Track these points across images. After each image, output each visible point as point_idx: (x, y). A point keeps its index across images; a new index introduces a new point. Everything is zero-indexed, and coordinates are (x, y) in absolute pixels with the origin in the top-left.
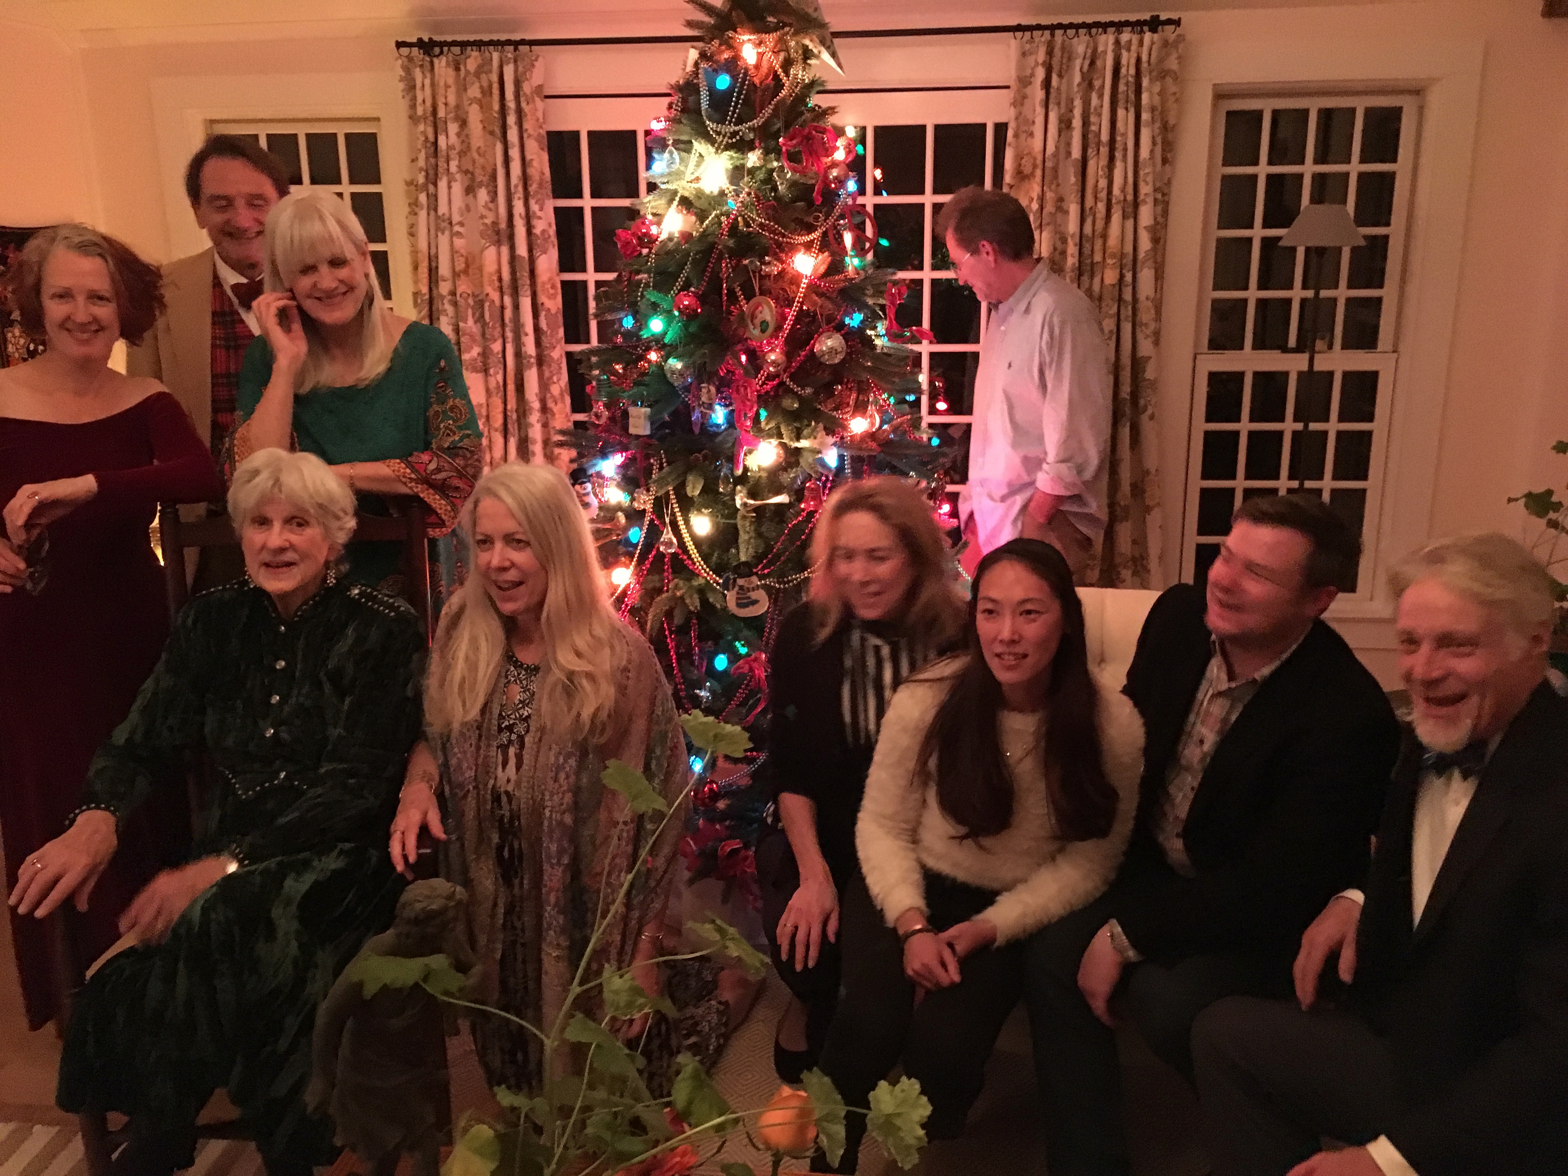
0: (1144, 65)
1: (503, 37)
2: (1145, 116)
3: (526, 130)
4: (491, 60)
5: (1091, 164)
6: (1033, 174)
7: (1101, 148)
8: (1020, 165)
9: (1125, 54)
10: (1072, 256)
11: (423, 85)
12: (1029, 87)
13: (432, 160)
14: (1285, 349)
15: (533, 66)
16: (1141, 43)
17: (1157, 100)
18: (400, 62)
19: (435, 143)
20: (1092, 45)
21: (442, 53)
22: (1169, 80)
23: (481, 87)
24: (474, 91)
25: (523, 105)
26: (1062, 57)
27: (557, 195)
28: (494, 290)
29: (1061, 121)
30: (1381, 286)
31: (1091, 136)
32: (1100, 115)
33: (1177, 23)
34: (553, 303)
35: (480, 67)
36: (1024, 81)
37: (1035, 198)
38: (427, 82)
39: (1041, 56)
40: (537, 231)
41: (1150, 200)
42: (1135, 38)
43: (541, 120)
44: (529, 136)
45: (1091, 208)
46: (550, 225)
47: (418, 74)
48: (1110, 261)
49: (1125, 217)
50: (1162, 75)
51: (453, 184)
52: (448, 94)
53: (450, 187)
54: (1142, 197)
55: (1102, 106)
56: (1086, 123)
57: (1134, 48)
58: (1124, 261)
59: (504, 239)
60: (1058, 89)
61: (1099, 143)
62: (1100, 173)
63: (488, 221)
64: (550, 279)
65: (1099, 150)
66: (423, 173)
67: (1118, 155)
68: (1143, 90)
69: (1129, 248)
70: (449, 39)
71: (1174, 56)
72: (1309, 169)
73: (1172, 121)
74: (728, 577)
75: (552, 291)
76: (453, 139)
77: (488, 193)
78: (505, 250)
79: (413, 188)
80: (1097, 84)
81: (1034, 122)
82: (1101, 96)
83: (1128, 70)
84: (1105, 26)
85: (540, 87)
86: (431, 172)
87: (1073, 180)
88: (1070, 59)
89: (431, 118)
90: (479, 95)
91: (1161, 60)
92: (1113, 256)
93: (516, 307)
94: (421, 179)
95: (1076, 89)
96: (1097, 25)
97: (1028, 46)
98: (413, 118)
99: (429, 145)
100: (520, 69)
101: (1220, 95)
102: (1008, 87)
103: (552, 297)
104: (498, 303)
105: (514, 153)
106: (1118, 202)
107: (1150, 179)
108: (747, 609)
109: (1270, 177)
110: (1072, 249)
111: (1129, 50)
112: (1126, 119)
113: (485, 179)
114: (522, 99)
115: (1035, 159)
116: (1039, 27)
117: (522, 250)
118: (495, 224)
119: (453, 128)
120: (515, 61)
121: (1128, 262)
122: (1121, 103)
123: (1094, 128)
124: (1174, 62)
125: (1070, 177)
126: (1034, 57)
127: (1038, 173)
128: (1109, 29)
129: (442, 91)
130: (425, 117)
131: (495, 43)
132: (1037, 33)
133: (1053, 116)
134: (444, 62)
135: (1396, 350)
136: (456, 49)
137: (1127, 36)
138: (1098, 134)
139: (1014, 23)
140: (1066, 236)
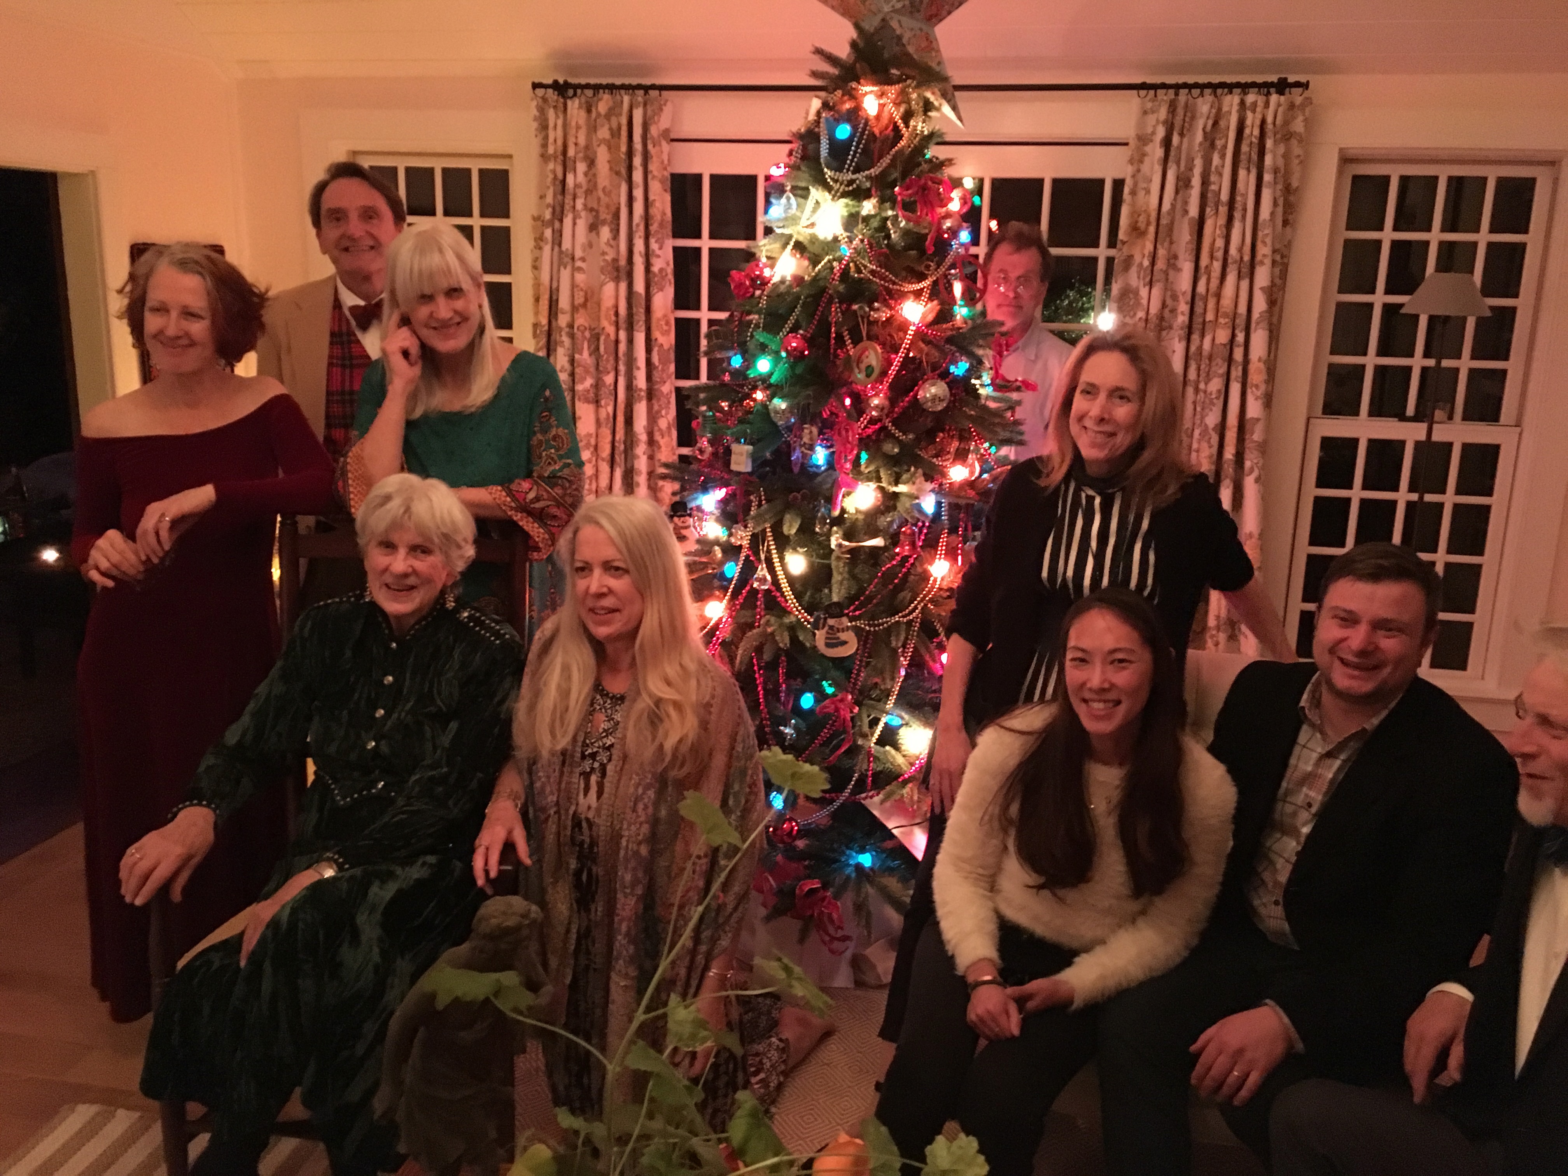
0: (1269, 127)
1: (634, 81)
2: (1267, 177)
3: (651, 171)
4: (622, 102)
5: (1209, 223)
6: (1146, 231)
7: (1220, 208)
8: (1137, 222)
9: (1249, 114)
10: (1183, 313)
11: (556, 125)
12: (1151, 146)
13: (560, 197)
14: (1402, 418)
15: (661, 110)
16: (1267, 105)
17: (1280, 162)
18: (534, 103)
19: (564, 182)
20: (1217, 105)
21: (575, 95)
22: (1294, 142)
23: (611, 129)
24: (603, 133)
25: (650, 147)
26: (1185, 116)
27: (676, 235)
28: (610, 324)
29: (1178, 178)
30: (1506, 358)
31: (1210, 195)
32: (1221, 175)
33: (1305, 86)
34: (666, 339)
35: (609, 109)
36: (1143, 139)
37: (1147, 254)
38: (560, 122)
39: (1163, 113)
40: (655, 269)
41: (1268, 261)
42: (1261, 100)
43: (666, 162)
44: (654, 177)
45: (1207, 267)
46: (668, 264)
47: (551, 113)
48: (1222, 320)
49: (1239, 277)
50: (1287, 137)
51: (578, 221)
52: (579, 134)
53: (574, 224)
54: (1259, 257)
55: (1223, 166)
56: (1205, 182)
57: (1259, 109)
58: (1237, 321)
59: (623, 275)
61: (1217, 203)
62: (1218, 232)
63: (609, 258)
64: (665, 316)
65: (1217, 210)
66: (550, 210)
67: (1237, 215)
68: (1267, 151)
69: (1242, 309)
70: (583, 81)
71: (1301, 118)
72: (1435, 236)
73: (1295, 184)
74: (818, 616)
75: (665, 328)
76: (581, 178)
77: (611, 231)
78: (623, 286)
79: (539, 223)
80: (1219, 143)
81: (1151, 181)
82: (1223, 157)
83: (1252, 131)
84: (1231, 87)
85: (666, 132)
86: (558, 209)
87: (1191, 237)
88: (1193, 118)
89: (561, 157)
90: (606, 137)
91: (1286, 123)
92: (1226, 315)
93: (630, 341)
94: (548, 215)
95: (1197, 149)
96: (1222, 85)
97: (1149, 105)
98: (544, 157)
99: (557, 183)
100: (649, 112)
101: (1346, 160)
102: (1126, 144)
103: (666, 333)
104: (613, 337)
105: (638, 193)
106: (1236, 263)
107: (1268, 240)
108: (836, 649)
109: (1395, 244)
110: (1184, 306)
111: (1254, 111)
112: (1247, 180)
113: (609, 217)
114: (649, 142)
115: (1150, 216)
116: (1164, 86)
117: (639, 286)
118: (615, 260)
119: (581, 167)
120: (645, 105)
121: (1241, 322)
122: (1243, 164)
123: (1213, 187)
124: (1302, 124)
125: (1184, 236)
126: (1155, 115)
127: (1152, 229)
128: (1235, 90)
129: (573, 131)
130: (555, 156)
131: (627, 87)
132: (1161, 92)
133: (1171, 174)
134: (576, 104)
135: (1519, 424)
136: (588, 92)
137: (1253, 97)
138: (1217, 194)
139: (1139, 82)
140: (1178, 294)
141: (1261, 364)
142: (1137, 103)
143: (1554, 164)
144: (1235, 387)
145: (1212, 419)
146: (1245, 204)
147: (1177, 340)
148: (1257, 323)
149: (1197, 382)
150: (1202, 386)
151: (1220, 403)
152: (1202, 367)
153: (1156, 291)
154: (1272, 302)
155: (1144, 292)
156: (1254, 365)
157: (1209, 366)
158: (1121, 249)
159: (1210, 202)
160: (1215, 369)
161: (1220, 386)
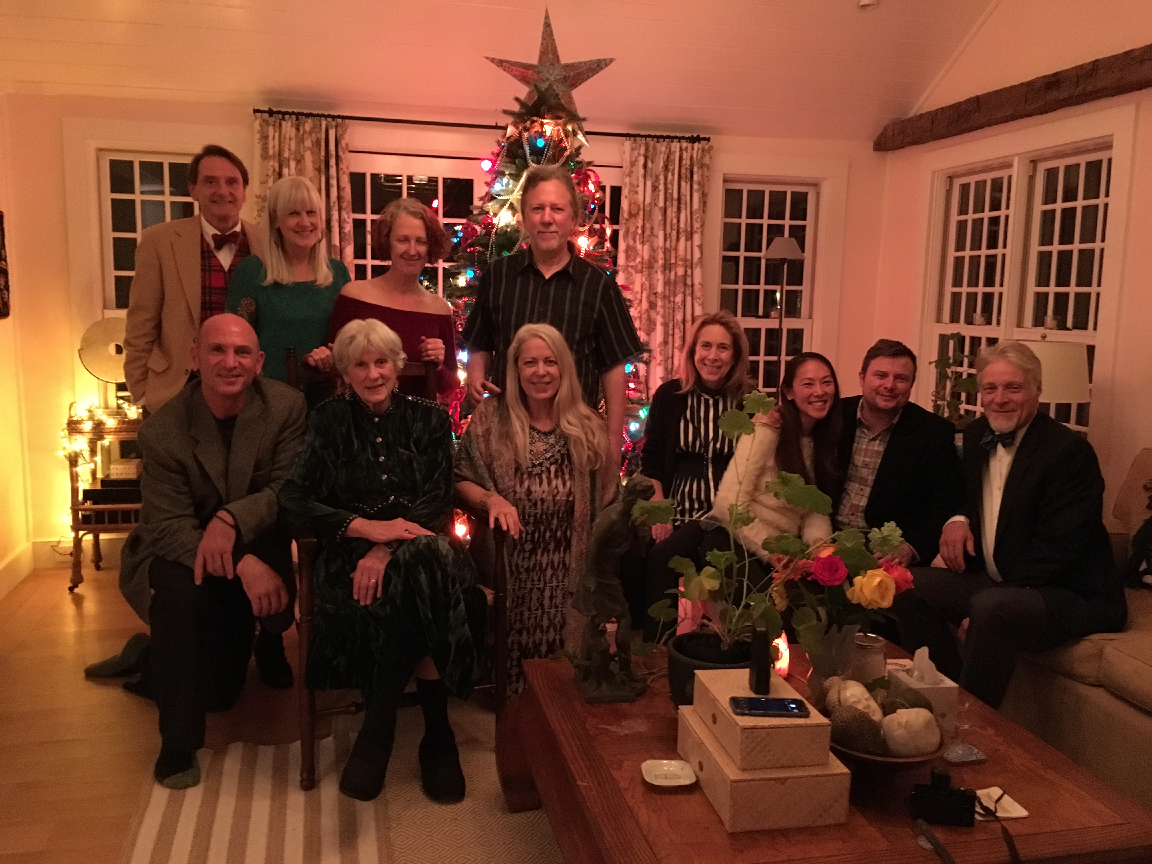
0: (695, 160)
1: (326, 113)
2: (695, 187)
3: (342, 169)
4: (321, 125)
5: (669, 211)
6: (638, 214)
7: (674, 202)
8: (630, 209)
9: (684, 153)
10: (661, 259)
11: (274, 137)
12: (635, 167)
14: (758, 317)
15: (345, 131)
16: (693, 148)
17: (701, 179)
18: (258, 122)
19: (280, 172)
20: (668, 147)
21: (283, 119)
22: (705, 169)
23: (312, 141)
24: (308, 143)
25: (341, 153)
26: (653, 153)
27: (354, 211)
29: (653, 186)
30: (801, 284)
31: (668, 195)
32: (673, 185)
33: (708, 140)
35: (312, 129)
36: (633, 164)
37: (640, 226)
38: (277, 135)
39: (642, 151)
40: (346, 231)
41: (699, 231)
42: (690, 145)
44: (344, 173)
45: (670, 234)
46: (351, 229)
47: (271, 129)
48: (680, 263)
49: (687, 240)
50: (702, 166)
52: (291, 144)
54: (695, 229)
55: (673, 179)
56: (666, 189)
57: (689, 151)
60: (652, 169)
61: (672, 199)
64: (350, 262)
65: (672, 203)
67: (683, 206)
68: (695, 173)
69: (689, 257)
70: (290, 110)
71: (708, 156)
72: (765, 222)
73: (706, 191)
76: (293, 169)
79: (260, 200)
80: (671, 168)
81: (638, 186)
82: (673, 175)
83: (686, 162)
84: (672, 138)
85: (348, 145)
87: (660, 218)
88: (657, 154)
89: (278, 158)
90: (310, 146)
91: (702, 158)
92: (681, 260)
95: (661, 170)
96: (668, 137)
97: (634, 145)
98: (265, 157)
100: (340, 132)
101: (725, 181)
102: (622, 167)
105: (334, 182)
106: (684, 231)
107: (699, 220)
109: (747, 225)
110: (661, 255)
111: (687, 152)
112: (685, 187)
114: (339, 151)
115: (639, 206)
116: (639, 136)
117: (336, 241)
119: (293, 164)
120: (336, 127)
121: (688, 263)
122: (683, 179)
123: (670, 191)
124: (708, 160)
125: (658, 216)
126: (637, 151)
127: (641, 213)
128: (675, 140)
129: (287, 141)
130: (274, 157)
131: (323, 116)
132: (638, 139)
133: (649, 184)
134: (289, 124)
135: (810, 317)
136: (294, 117)
137: (685, 144)
138: (672, 194)
139: (626, 132)
140: (656, 249)
141: (700, 286)
142: (628, 144)
143: (816, 186)
144: (689, 299)
145: (679, 317)
146: (686, 201)
147: (659, 273)
149: (669, 297)
150: (672, 299)
151: (682, 307)
152: (671, 288)
154: (702, 253)
155: (639, 246)
156: (697, 287)
157: (675, 288)
158: (626, 224)
159: (669, 199)
160: (678, 289)
161: (682, 298)
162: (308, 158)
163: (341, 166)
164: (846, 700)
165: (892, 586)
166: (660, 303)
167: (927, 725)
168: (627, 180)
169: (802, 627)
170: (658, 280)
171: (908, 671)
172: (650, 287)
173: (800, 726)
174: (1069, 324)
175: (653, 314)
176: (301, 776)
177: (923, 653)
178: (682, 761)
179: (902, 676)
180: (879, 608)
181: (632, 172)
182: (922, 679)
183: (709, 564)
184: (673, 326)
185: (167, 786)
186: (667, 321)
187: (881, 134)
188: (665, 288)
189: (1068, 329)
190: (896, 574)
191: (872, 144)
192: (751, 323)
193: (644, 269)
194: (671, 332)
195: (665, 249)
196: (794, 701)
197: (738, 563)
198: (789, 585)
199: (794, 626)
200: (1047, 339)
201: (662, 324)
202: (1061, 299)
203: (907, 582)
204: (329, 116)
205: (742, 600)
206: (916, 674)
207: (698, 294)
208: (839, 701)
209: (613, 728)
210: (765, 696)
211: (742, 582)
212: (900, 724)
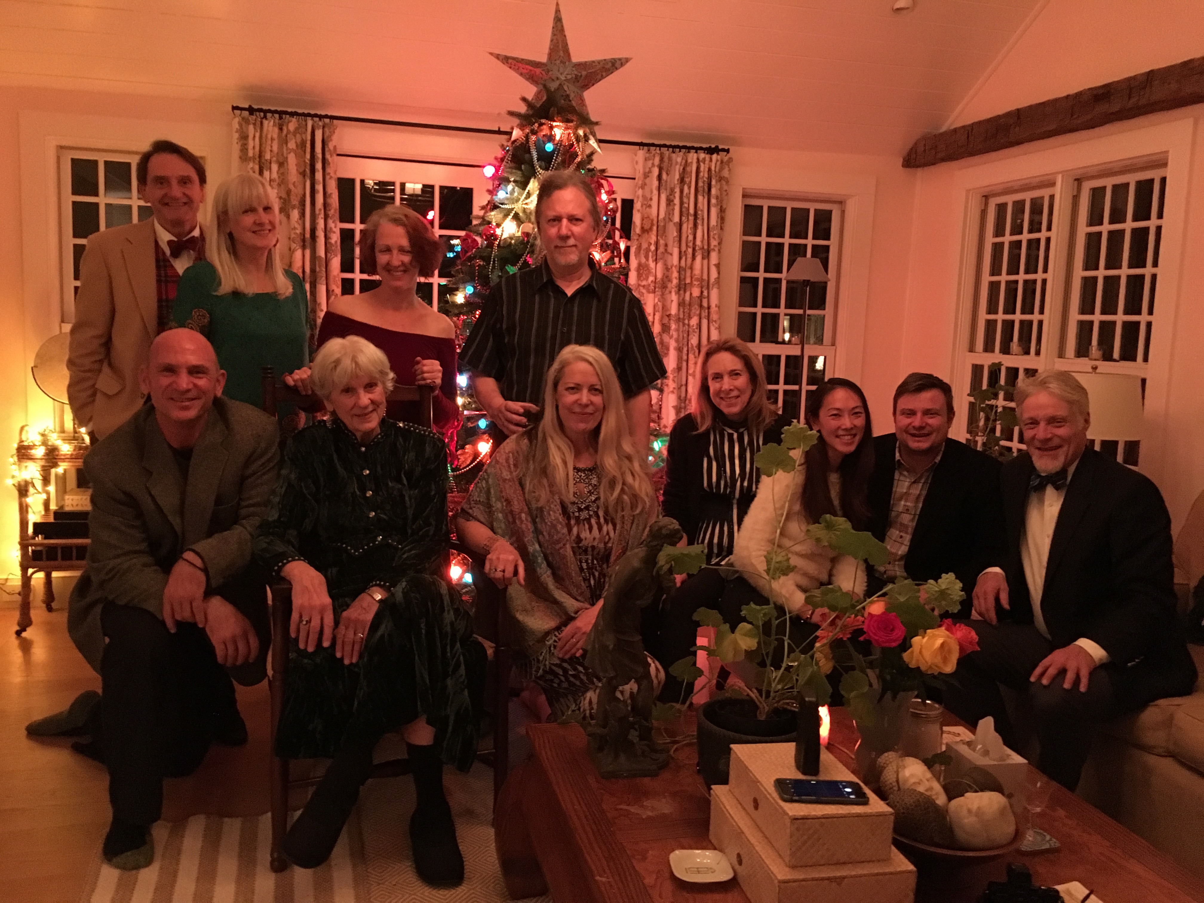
0: (713, 172)
1: (312, 112)
2: (713, 201)
3: (329, 174)
4: (306, 125)
5: (685, 226)
6: (651, 229)
7: (690, 217)
8: (642, 223)
9: (702, 164)
10: (676, 278)
11: (254, 137)
12: (648, 179)
14: (778, 343)
15: (334, 132)
16: (711, 160)
17: (719, 193)
18: (237, 120)
20: (685, 157)
21: (265, 117)
22: (724, 183)
23: (296, 142)
24: (292, 145)
25: (328, 156)
26: (668, 164)
27: (342, 220)
29: (667, 200)
30: (824, 309)
31: (684, 210)
32: (689, 199)
33: (728, 151)
35: (297, 129)
36: (646, 175)
37: (653, 243)
38: (258, 135)
39: (657, 161)
40: (333, 241)
41: (716, 249)
42: (708, 157)
44: (331, 178)
45: (685, 252)
46: (338, 240)
47: (250, 129)
48: (695, 283)
49: (703, 258)
50: (721, 179)
52: (273, 145)
54: (712, 247)
55: (690, 194)
56: (682, 203)
57: (707, 162)
58: (703, 283)
59: (308, 244)
61: (688, 214)
63: (298, 231)
64: (336, 275)
65: (688, 218)
67: (699, 222)
68: (712, 186)
69: (705, 277)
70: (273, 109)
71: (727, 169)
72: (787, 241)
73: (724, 207)
75: (338, 283)
76: (275, 175)
77: (299, 213)
78: (308, 252)
80: (687, 180)
81: (651, 199)
82: (689, 188)
83: (704, 174)
84: (689, 149)
85: (336, 148)
87: (675, 234)
88: (672, 165)
89: (258, 159)
90: (295, 148)
91: (720, 171)
92: (697, 280)
93: (314, 291)
95: (676, 182)
96: (684, 147)
97: (648, 155)
98: (244, 157)
100: (327, 133)
101: (744, 196)
102: (634, 179)
103: (338, 287)
105: (319, 187)
106: (700, 249)
107: (716, 237)
109: (767, 244)
110: (675, 274)
111: (704, 163)
112: (702, 201)
113: (297, 204)
114: (326, 154)
115: (652, 221)
116: (653, 145)
117: (321, 252)
118: (303, 234)
119: (275, 167)
120: (324, 127)
121: (705, 284)
122: (700, 192)
123: (686, 205)
124: (728, 172)
125: (673, 232)
126: (651, 162)
127: (655, 228)
128: (692, 151)
129: (269, 142)
130: (254, 158)
131: (309, 115)
132: (652, 148)
133: (663, 197)
134: (272, 123)
135: (833, 344)
136: (277, 116)
137: (702, 155)
138: (688, 209)
139: (640, 141)
140: (669, 267)
141: (717, 309)
142: (641, 153)
143: (841, 203)
144: (705, 322)
145: (694, 341)
146: (703, 216)
147: (673, 293)
148: (713, 285)
149: (684, 319)
150: (686, 322)
151: (698, 331)
152: (686, 310)
153: (660, 265)
154: (719, 273)
155: (652, 265)
156: (714, 309)
157: (690, 310)
158: (638, 240)
159: (685, 214)
160: (693, 311)
161: (698, 321)
162: (292, 160)
163: (328, 170)
164: (906, 780)
165: (956, 649)
166: (673, 326)
167: (1002, 812)
168: (640, 192)
169: (852, 695)
170: (672, 301)
171: (969, 744)
172: (663, 308)
173: (859, 816)
174: (1116, 355)
175: (666, 338)
176: (272, 855)
177: (987, 724)
178: (716, 852)
179: (964, 750)
180: (940, 673)
181: (645, 184)
182: (986, 753)
183: (744, 620)
184: (688, 351)
185: (117, 867)
186: (681, 345)
187: (912, 149)
188: (679, 310)
189: (1115, 361)
190: (959, 634)
191: (901, 160)
192: (771, 349)
193: (657, 289)
194: (685, 357)
195: (680, 267)
196: (850, 784)
197: (777, 619)
198: (836, 645)
199: (843, 692)
200: (1097, 371)
201: (675, 349)
202: (1107, 328)
203: (971, 643)
204: (316, 115)
205: (782, 661)
206: (979, 747)
207: (714, 316)
208: (897, 781)
209: (633, 809)
210: (814, 778)
211: (783, 641)
212: (969, 811)
